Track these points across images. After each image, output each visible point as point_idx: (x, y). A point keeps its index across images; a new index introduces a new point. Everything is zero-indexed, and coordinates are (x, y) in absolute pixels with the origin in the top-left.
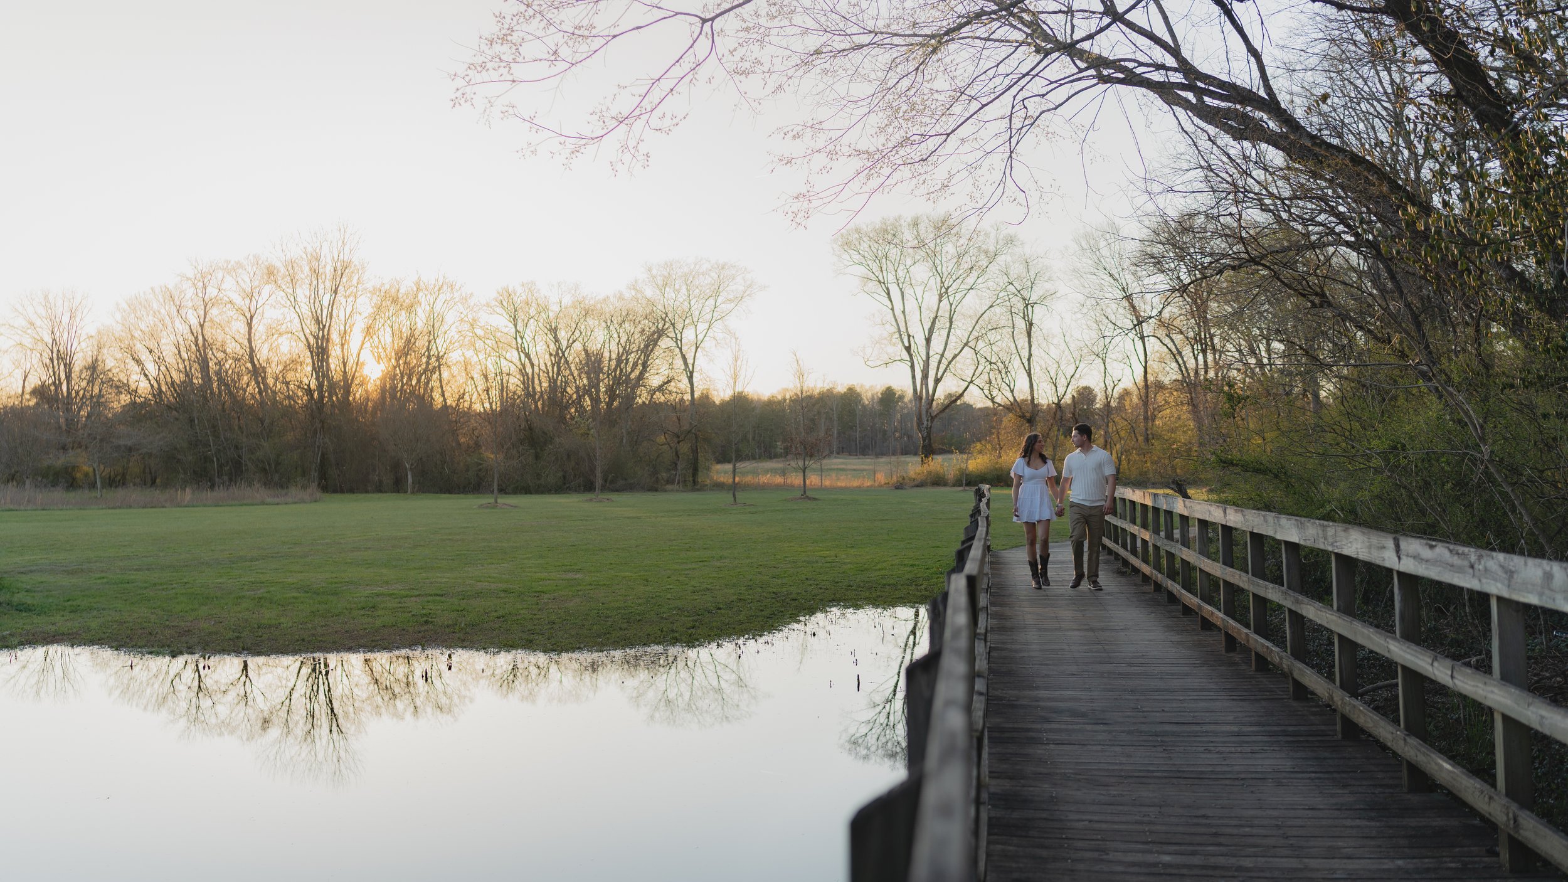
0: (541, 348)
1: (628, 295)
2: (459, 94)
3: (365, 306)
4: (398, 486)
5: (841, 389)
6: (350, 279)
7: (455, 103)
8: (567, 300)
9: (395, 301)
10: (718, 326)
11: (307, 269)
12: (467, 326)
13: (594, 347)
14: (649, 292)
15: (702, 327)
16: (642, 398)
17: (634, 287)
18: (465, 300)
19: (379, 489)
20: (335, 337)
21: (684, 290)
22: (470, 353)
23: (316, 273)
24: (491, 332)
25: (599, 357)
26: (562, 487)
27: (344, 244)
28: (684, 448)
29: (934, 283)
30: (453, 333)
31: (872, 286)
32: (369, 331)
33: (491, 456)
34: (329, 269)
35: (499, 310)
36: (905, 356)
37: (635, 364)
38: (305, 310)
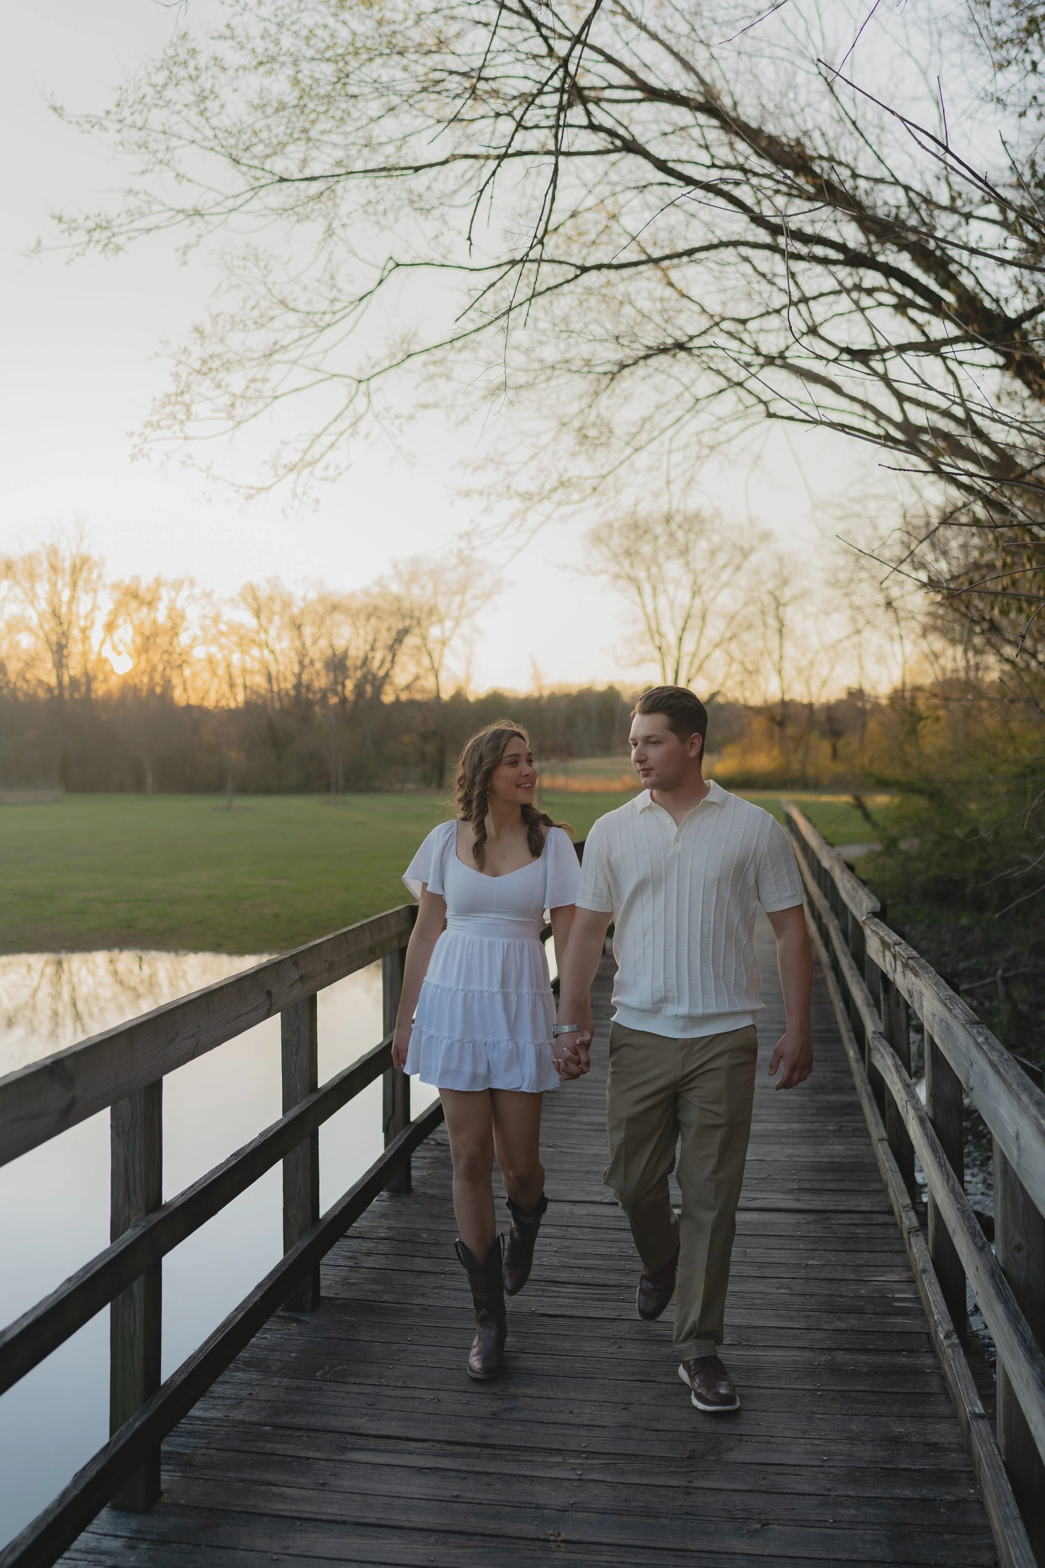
0: (285, 644)
1: (376, 590)
2: (137, 449)
3: (106, 602)
4: (138, 786)
5: (600, 686)
6: (90, 573)
7: (133, 457)
8: (312, 595)
9: (135, 596)
10: (465, 623)
11: (45, 564)
12: (208, 622)
13: (340, 644)
14: (395, 588)
15: (449, 624)
16: (388, 698)
17: (379, 582)
18: (208, 595)
19: (120, 789)
20: (76, 633)
21: (430, 587)
22: (214, 649)
23: (54, 568)
24: (235, 628)
25: (345, 656)
26: (303, 788)
27: (82, 539)
28: (431, 748)
29: (687, 580)
30: (195, 630)
31: (622, 583)
32: (110, 627)
33: (234, 757)
34: (67, 565)
35: (242, 605)
36: (656, 654)
37: (383, 662)
38: (43, 605)
